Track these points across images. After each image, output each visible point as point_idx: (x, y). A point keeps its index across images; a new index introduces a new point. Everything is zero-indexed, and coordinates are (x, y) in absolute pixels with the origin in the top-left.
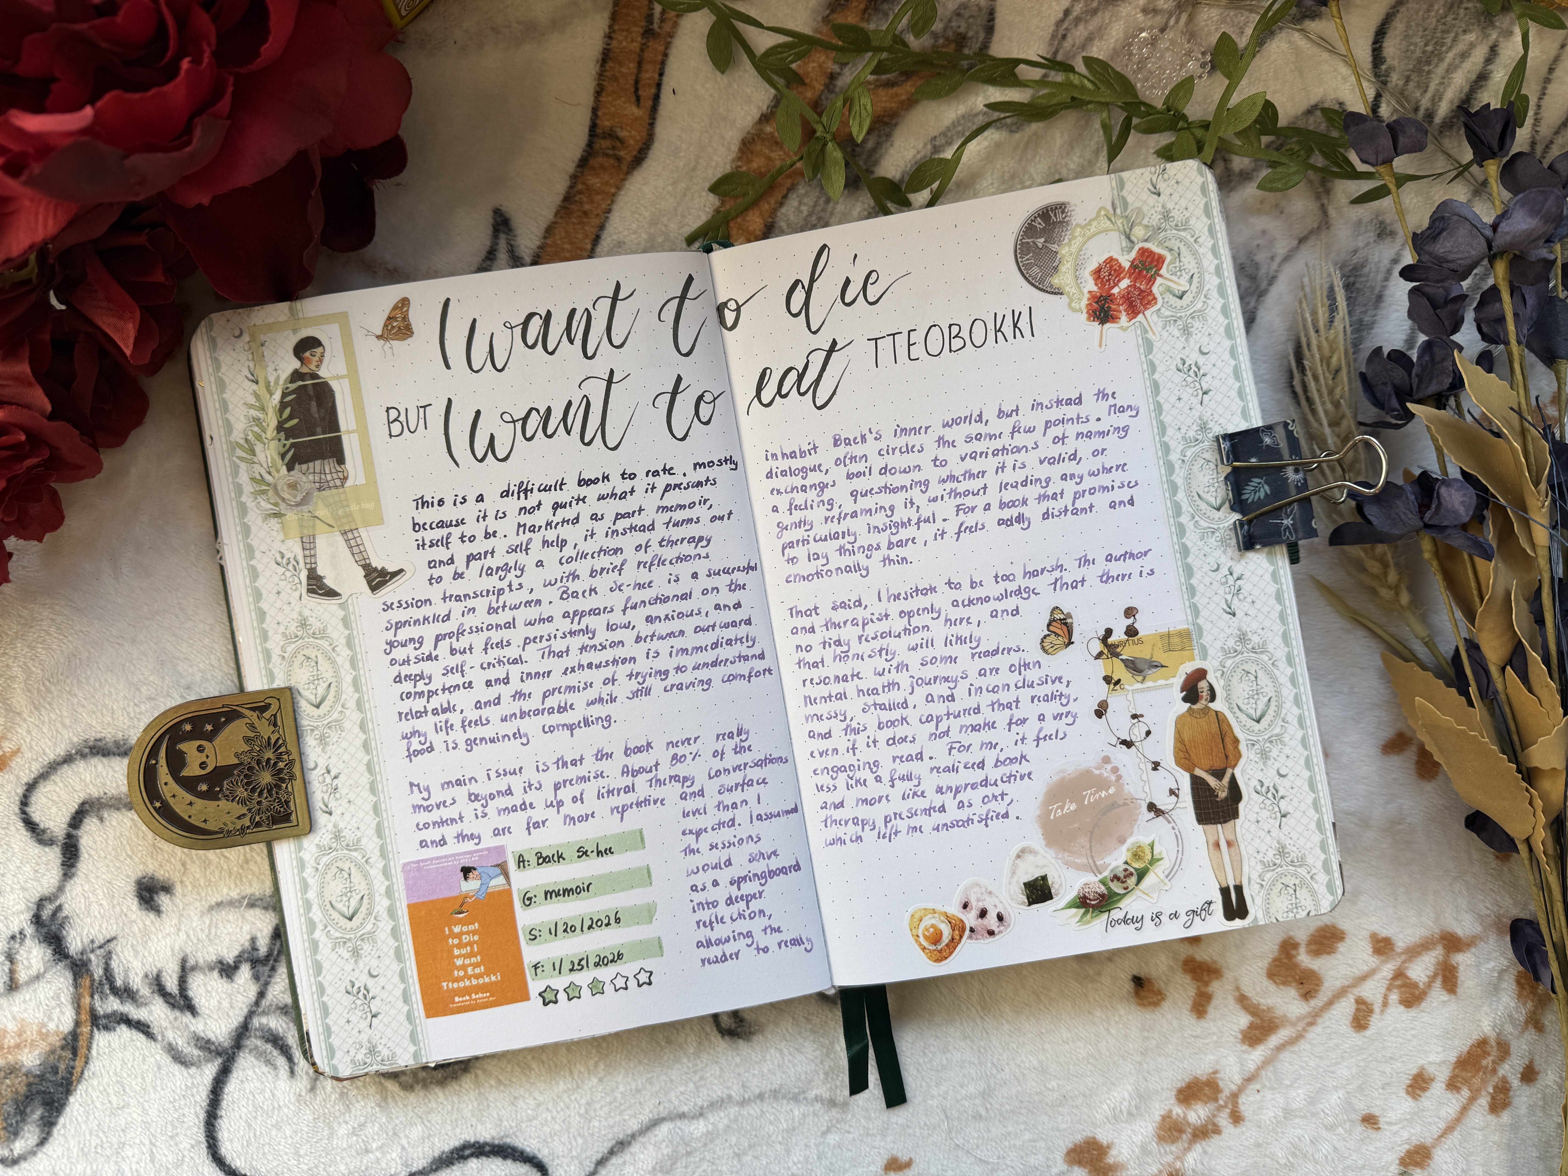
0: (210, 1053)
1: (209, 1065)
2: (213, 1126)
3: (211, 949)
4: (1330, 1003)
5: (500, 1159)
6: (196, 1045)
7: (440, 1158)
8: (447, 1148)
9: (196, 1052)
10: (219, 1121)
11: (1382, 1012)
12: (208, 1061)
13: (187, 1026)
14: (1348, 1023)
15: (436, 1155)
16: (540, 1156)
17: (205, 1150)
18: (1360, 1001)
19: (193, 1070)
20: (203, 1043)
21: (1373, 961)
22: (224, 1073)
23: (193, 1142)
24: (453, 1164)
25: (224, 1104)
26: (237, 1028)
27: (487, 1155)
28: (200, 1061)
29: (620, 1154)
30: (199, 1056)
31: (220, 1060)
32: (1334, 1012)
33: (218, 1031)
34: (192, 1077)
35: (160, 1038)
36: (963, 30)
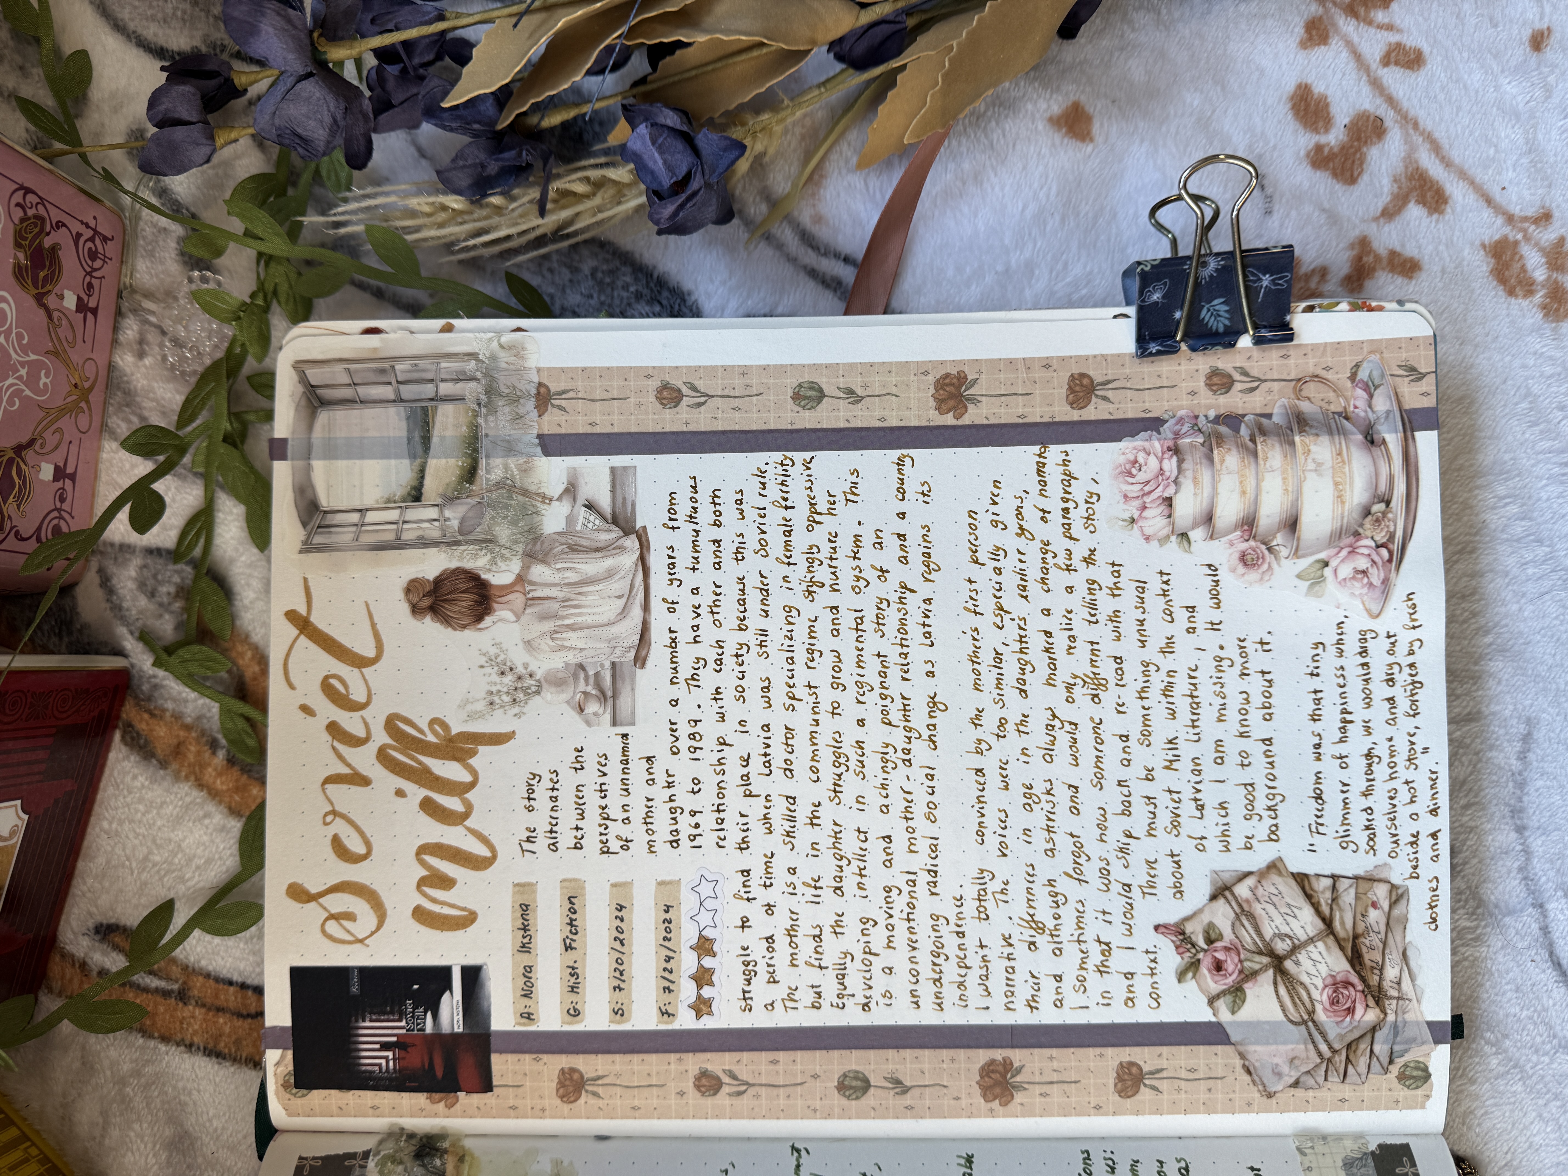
4: (1390, 100)
11: (1399, 31)
14: (1414, 76)
18: (1386, 61)
21: (1336, 43)
32: (1401, 93)
36: (172, 589)
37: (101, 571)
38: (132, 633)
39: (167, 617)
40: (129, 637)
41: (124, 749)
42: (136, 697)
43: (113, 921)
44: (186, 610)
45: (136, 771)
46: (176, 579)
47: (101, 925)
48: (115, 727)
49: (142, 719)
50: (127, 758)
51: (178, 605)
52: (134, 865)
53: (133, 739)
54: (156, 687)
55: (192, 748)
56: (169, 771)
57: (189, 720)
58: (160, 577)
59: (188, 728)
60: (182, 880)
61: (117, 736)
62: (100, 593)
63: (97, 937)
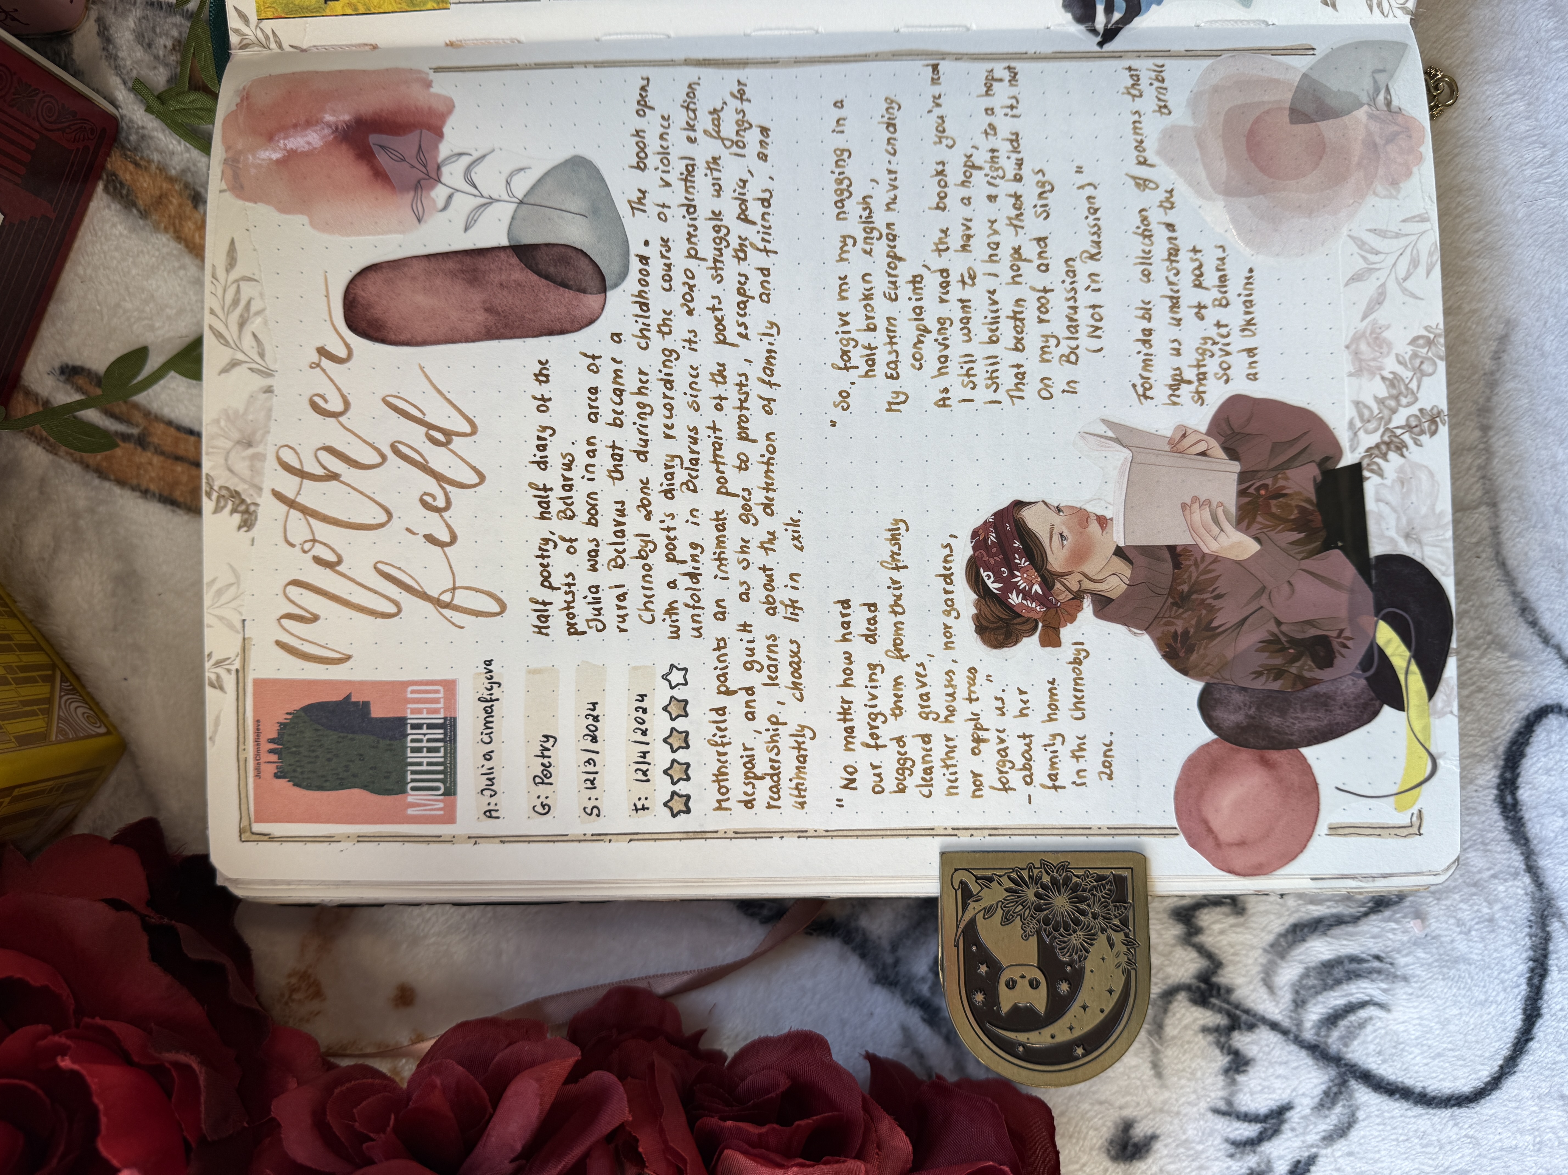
0: (1341, 1093)
1: (1357, 1095)
2: (1434, 1098)
3: (1209, 1081)
5: (1524, 761)
6: (1329, 1108)
7: (1512, 833)
8: (1502, 824)
9: (1338, 1109)
10: (1429, 1090)
12: (1351, 1096)
13: (1303, 1117)
15: (1508, 837)
16: (1527, 712)
17: (1462, 1110)
19: (1361, 1115)
20: (1329, 1100)
22: (1369, 1079)
23: (1451, 1123)
24: (1521, 818)
25: (1409, 1082)
26: (1315, 1058)
27: (1515, 777)
28: (1350, 1106)
29: (1538, 614)
30: (1344, 1106)
31: (1353, 1083)
33: (1316, 1081)
34: (1368, 1117)
35: (1314, 1150)
36: (169, 44)
37: (100, 20)
38: (125, 83)
39: (161, 70)
40: (123, 87)
41: (105, 197)
42: (123, 147)
43: (78, 363)
44: (182, 63)
45: (116, 219)
46: (175, 33)
47: (67, 366)
48: (99, 178)
49: (126, 168)
50: (109, 207)
51: (173, 58)
52: (105, 310)
53: (115, 188)
54: (143, 137)
55: (175, 201)
56: (149, 222)
57: (173, 172)
58: (158, 30)
59: (171, 180)
60: (152, 328)
61: (100, 187)
62: (96, 42)
63: (62, 378)
